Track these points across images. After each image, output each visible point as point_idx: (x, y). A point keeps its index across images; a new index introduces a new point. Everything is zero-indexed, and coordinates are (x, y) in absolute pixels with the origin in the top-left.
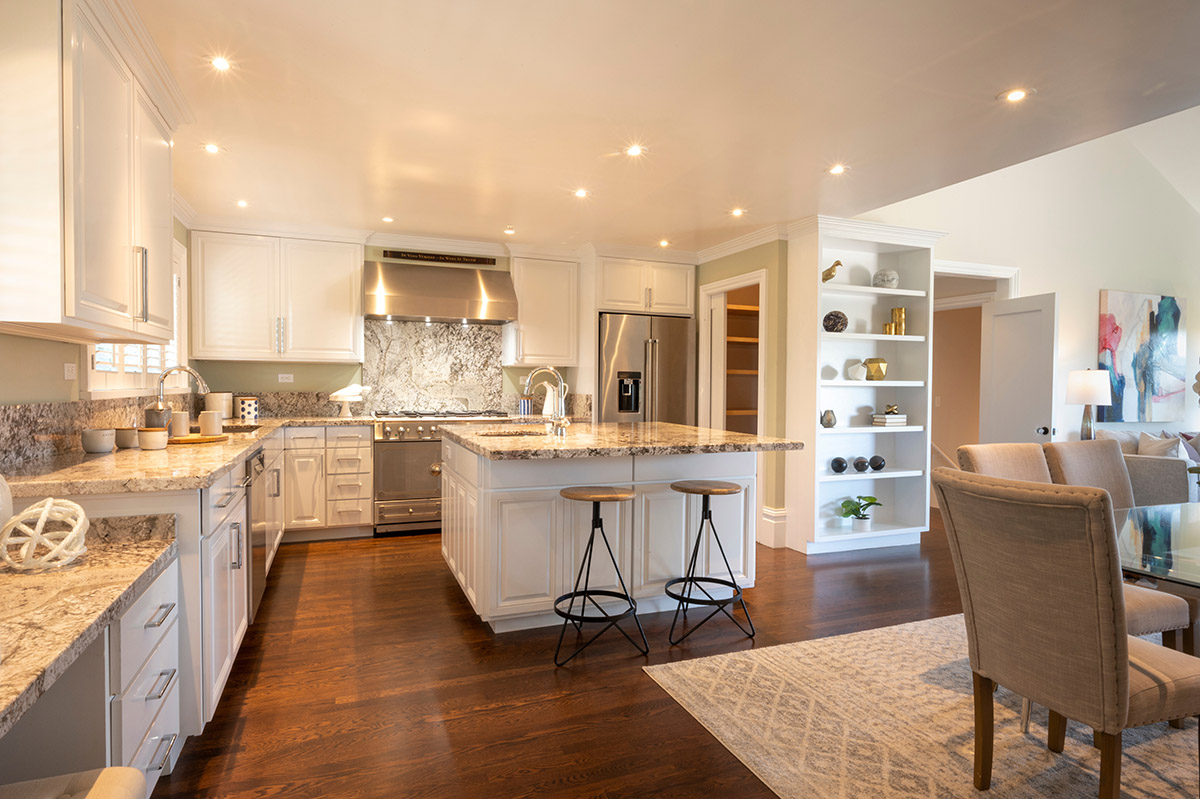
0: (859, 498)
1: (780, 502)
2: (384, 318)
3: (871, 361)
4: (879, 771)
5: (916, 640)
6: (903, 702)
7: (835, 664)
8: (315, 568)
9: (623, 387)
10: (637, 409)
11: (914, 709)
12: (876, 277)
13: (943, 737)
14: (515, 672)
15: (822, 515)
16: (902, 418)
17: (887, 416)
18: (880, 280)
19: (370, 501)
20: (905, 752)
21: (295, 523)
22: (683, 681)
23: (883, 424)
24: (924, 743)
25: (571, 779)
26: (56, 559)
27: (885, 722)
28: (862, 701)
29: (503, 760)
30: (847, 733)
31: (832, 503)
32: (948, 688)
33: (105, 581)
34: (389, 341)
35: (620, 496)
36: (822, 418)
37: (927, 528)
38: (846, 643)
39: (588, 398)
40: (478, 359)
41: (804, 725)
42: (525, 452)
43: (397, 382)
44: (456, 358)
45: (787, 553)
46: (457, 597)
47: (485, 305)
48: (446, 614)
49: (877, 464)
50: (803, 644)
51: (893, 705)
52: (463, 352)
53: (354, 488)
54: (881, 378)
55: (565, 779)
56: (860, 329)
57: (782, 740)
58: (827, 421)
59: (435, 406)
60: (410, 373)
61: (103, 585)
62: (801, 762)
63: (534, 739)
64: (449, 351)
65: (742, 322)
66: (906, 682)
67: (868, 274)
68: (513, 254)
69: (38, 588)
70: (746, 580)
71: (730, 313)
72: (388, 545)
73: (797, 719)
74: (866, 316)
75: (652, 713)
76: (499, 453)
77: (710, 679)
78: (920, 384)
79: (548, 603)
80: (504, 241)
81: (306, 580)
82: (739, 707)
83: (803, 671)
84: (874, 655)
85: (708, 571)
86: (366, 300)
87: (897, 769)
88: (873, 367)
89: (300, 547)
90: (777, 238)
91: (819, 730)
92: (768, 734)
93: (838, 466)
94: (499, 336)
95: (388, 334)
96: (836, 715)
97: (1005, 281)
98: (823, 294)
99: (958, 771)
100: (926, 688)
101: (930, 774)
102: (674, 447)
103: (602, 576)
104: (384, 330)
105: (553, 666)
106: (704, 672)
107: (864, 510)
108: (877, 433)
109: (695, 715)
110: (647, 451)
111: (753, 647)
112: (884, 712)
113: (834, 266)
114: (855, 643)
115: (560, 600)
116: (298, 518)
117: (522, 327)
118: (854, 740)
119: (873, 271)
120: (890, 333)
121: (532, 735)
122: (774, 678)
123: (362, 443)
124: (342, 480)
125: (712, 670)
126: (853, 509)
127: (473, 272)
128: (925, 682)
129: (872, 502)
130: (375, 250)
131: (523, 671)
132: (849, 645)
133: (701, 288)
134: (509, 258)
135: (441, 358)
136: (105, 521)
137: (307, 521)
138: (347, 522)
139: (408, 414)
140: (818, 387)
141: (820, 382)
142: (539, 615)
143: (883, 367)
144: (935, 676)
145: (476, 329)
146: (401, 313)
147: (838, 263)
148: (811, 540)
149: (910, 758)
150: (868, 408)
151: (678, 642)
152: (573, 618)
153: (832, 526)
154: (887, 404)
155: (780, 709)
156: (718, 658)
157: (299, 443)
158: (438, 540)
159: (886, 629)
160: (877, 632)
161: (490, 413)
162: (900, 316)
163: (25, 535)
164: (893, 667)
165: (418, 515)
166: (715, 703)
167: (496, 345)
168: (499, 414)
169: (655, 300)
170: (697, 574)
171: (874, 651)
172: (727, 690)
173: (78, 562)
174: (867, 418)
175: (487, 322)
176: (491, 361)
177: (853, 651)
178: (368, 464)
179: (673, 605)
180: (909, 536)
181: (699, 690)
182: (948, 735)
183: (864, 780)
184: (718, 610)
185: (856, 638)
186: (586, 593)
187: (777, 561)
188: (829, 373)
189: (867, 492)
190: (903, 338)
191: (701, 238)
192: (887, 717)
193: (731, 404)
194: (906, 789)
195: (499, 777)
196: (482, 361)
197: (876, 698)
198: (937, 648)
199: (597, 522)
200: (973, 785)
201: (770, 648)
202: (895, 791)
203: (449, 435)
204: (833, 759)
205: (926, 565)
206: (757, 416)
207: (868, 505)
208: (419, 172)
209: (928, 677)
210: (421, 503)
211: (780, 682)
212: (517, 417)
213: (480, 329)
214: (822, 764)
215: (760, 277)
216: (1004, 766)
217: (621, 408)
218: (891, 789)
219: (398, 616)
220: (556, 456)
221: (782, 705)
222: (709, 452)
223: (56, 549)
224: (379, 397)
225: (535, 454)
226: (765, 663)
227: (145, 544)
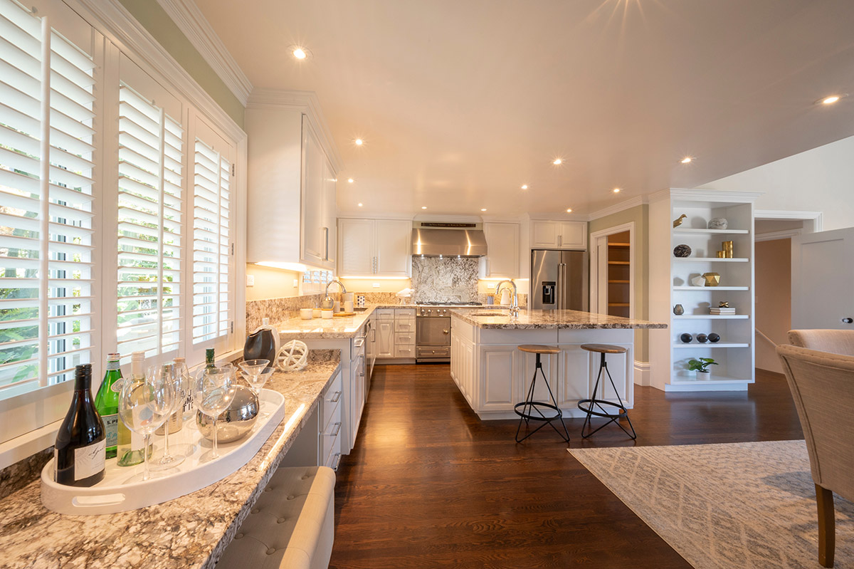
0: (701, 359)
1: (645, 358)
2: (420, 256)
3: (708, 274)
4: (739, 539)
5: (754, 454)
6: (750, 494)
7: (695, 462)
8: (389, 377)
9: (545, 290)
10: (553, 302)
11: (760, 501)
12: (710, 223)
13: (788, 524)
14: (494, 442)
15: (675, 368)
16: (733, 310)
17: (720, 309)
18: (713, 225)
19: (414, 346)
20: (758, 530)
21: (380, 355)
22: (593, 460)
23: (718, 314)
24: (772, 526)
25: (532, 508)
26: (296, 367)
27: (738, 506)
28: (718, 489)
29: (493, 491)
30: (710, 509)
31: (681, 361)
32: (785, 490)
33: (317, 379)
34: (423, 267)
35: (553, 351)
36: (674, 309)
37: (753, 381)
38: (701, 450)
39: (526, 296)
40: (466, 275)
41: (678, 499)
42: (500, 325)
43: (427, 287)
44: (455, 275)
45: (651, 390)
46: (460, 399)
47: (469, 248)
48: (453, 407)
49: (714, 339)
50: (670, 447)
51: (743, 496)
52: (459, 272)
53: (407, 339)
54: (715, 284)
55: (528, 507)
56: (700, 255)
57: (663, 506)
58: (678, 311)
59: (445, 299)
60: (433, 283)
61: (317, 381)
62: (679, 522)
63: (509, 481)
64: (452, 271)
65: (619, 253)
66: (751, 481)
67: (704, 221)
68: (484, 221)
69: (291, 380)
70: (629, 404)
71: (610, 247)
72: (423, 368)
73: (673, 495)
74: (704, 247)
75: (576, 477)
76: (486, 325)
77: (611, 462)
78: (746, 288)
79: (511, 406)
80: (480, 215)
81: (386, 383)
82: (631, 481)
83: (673, 464)
84: (723, 460)
85: (603, 397)
86: (413, 247)
87: (752, 540)
88: (710, 278)
89: (383, 367)
90: (641, 203)
91: (689, 504)
92: (653, 501)
93: (686, 339)
94: (477, 263)
95: (423, 264)
96: (700, 496)
97: (811, 222)
98: (675, 235)
99: (803, 550)
100: (768, 488)
101: (781, 548)
102: (584, 325)
103: (541, 395)
104: (421, 262)
105: (515, 442)
106: (605, 457)
107: (705, 366)
108: (713, 319)
109: (603, 481)
110: (568, 326)
111: (635, 445)
112: (737, 499)
113: (681, 218)
114: (708, 451)
115: (517, 406)
116: (382, 353)
117: (489, 259)
118: (716, 514)
119: (708, 220)
120: (722, 257)
121: (507, 479)
122: (653, 466)
123: (411, 317)
124: (402, 335)
125: (611, 456)
126: (696, 365)
127: (464, 231)
128: (766, 484)
129: (710, 362)
130: (417, 222)
131: (498, 442)
132: (703, 452)
133: (591, 234)
134: (482, 224)
135: (448, 275)
136: (313, 351)
137: (386, 355)
138: (403, 356)
139: (432, 303)
140: (672, 290)
141: (673, 287)
142: (505, 413)
143: (717, 278)
144: (774, 481)
145: (465, 260)
146: (428, 253)
147: (684, 216)
148: (668, 383)
149: (762, 534)
150: (706, 304)
151: (588, 436)
152: (525, 416)
153: (681, 375)
154: (719, 301)
155: (660, 486)
156: (614, 449)
157: (383, 317)
158: (448, 368)
159: (730, 444)
160: (723, 446)
161: (473, 303)
162: (729, 246)
163: (286, 356)
164: (739, 470)
165: (437, 354)
166: (615, 476)
167: (475, 268)
168: (477, 304)
169: (563, 242)
170: (596, 398)
171: (723, 458)
172: (622, 469)
173: (304, 369)
174: (705, 309)
175: (470, 257)
176: (473, 276)
177: (707, 456)
178: (413, 328)
179: (584, 415)
180: (740, 385)
181: (604, 467)
182: (791, 523)
183: (728, 543)
184: (611, 421)
185: (708, 447)
186: (532, 403)
187: (645, 393)
188: (678, 282)
189: (707, 355)
190: (731, 260)
191: (590, 206)
192: (739, 503)
193: (611, 299)
194: (762, 555)
195: (492, 499)
196: (468, 276)
197: (729, 489)
198: (771, 462)
199: (539, 365)
200: (817, 563)
201: (647, 447)
202: (753, 555)
203: (454, 314)
204: (702, 525)
205: (753, 405)
206: (629, 307)
207: (707, 364)
208: (440, 183)
209: (768, 481)
210: (439, 348)
211: (657, 469)
212: (487, 305)
213: (467, 260)
214: (695, 527)
215: (630, 226)
216: (843, 553)
217: (544, 302)
218: (750, 553)
219: (431, 406)
220: (516, 328)
221: (661, 484)
222: (606, 328)
223: (297, 362)
224: (418, 295)
225: (505, 326)
226: (645, 456)
227: (328, 362)
